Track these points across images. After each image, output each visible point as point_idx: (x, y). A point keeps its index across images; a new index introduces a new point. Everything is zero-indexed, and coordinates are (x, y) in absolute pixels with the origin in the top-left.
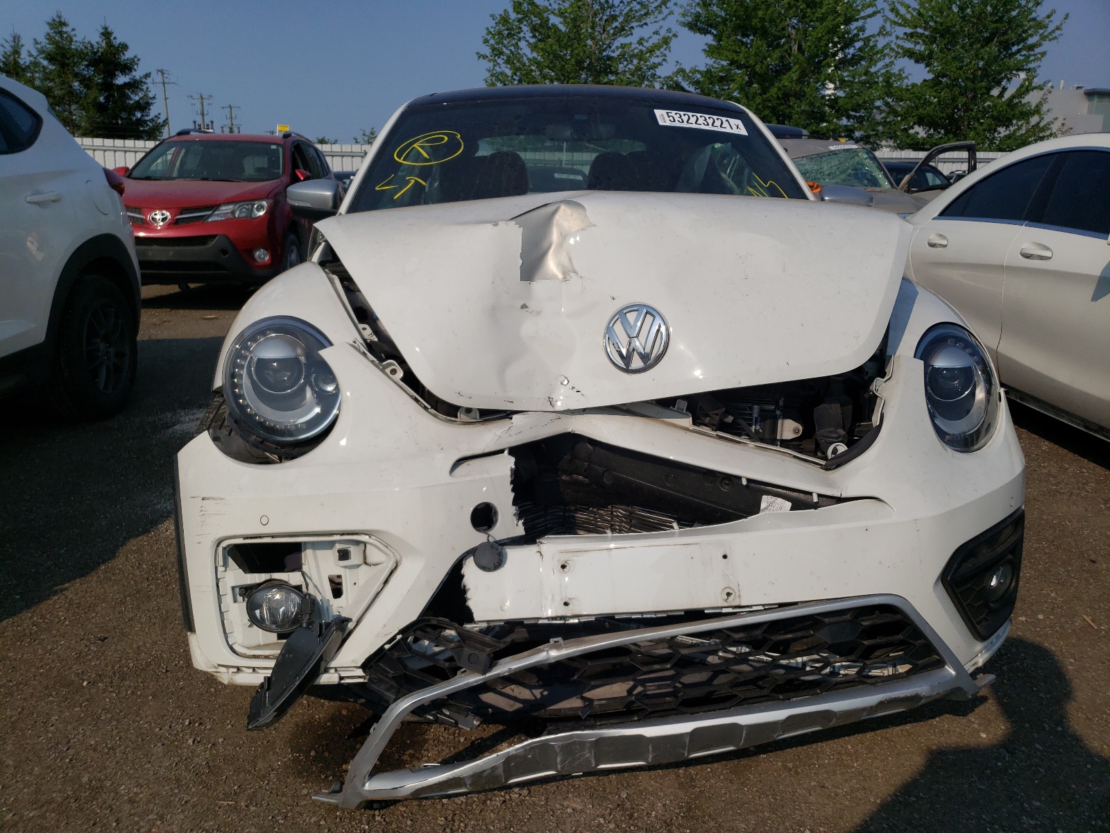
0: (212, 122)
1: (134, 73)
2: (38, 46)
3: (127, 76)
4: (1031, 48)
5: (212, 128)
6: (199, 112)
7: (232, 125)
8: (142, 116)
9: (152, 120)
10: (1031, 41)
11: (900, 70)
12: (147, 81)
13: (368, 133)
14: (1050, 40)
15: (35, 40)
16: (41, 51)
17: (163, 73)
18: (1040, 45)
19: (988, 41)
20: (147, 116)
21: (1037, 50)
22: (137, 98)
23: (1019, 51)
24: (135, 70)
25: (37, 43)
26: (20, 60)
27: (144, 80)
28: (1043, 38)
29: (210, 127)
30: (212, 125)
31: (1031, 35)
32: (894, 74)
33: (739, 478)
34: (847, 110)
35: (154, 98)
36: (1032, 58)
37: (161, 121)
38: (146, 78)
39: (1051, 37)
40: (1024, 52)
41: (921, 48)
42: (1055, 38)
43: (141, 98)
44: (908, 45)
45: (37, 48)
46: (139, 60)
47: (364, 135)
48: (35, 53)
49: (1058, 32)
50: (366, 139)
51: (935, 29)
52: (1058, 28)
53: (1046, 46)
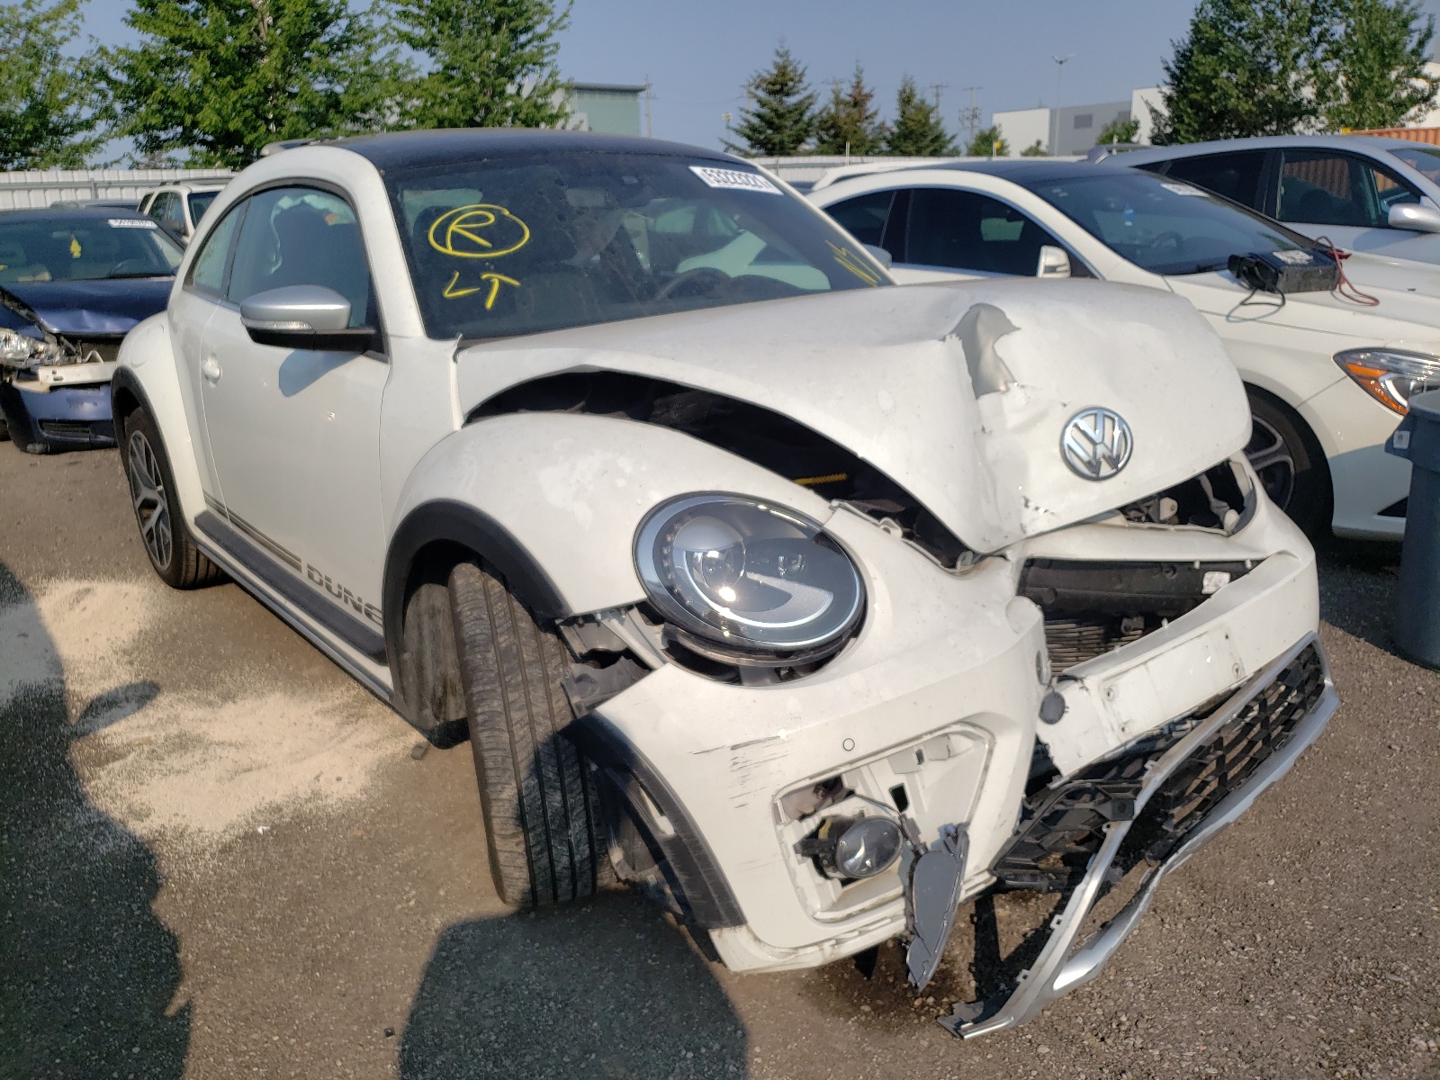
4: (542, 38)
10: (540, 29)
11: (408, 60)
14: (561, 29)
18: (550, 35)
19: (496, 28)
21: (549, 41)
23: (530, 41)
28: (552, 26)
31: (538, 23)
32: (401, 65)
33: (1192, 563)
34: (353, 111)
36: (546, 51)
39: (561, 25)
40: (535, 43)
41: (419, 32)
42: (564, 27)
44: (405, 27)
49: (566, 21)
51: (432, 9)
52: (565, 15)
53: (557, 36)
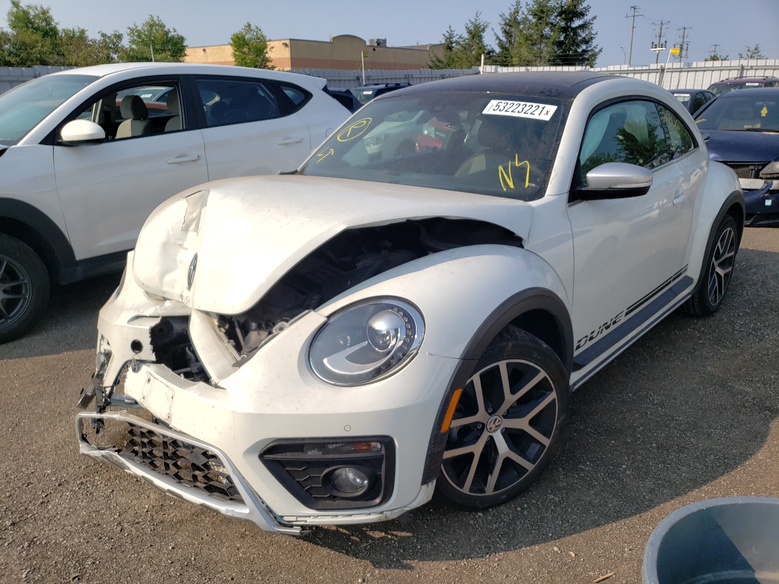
0: (666, 42)
1: (586, 17)
2: (528, 7)
3: (581, 20)
5: (665, 47)
6: (658, 35)
7: (683, 42)
8: (587, 48)
9: (592, 50)
12: (593, 22)
13: (752, 49)
15: (527, 3)
16: (529, 10)
17: (635, 9)
20: (590, 47)
22: (584, 35)
24: (587, 15)
25: (528, 5)
26: (518, 17)
27: (591, 22)
29: (664, 46)
30: (666, 44)
35: (596, 34)
37: (597, 50)
38: (592, 20)
43: (587, 35)
45: (527, 9)
46: (590, 7)
47: (748, 51)
48: (526, 13)
50: (750, 54)
